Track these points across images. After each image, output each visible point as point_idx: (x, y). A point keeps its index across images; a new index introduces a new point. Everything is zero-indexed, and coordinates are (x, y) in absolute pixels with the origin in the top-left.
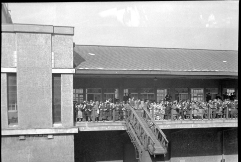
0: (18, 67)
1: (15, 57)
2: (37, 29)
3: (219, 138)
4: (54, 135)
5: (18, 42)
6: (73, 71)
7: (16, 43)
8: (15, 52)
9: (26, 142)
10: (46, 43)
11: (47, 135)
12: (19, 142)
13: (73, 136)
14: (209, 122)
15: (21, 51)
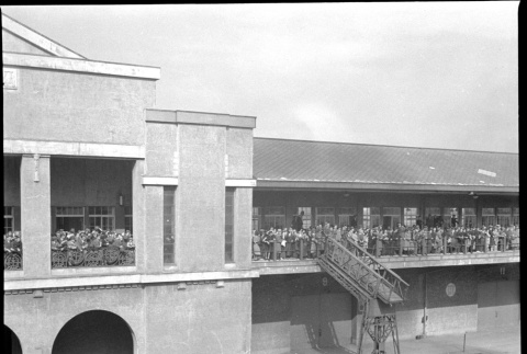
0: (181, 177)
1: (176, 161)
2: (209, 119)
3: (421, 283)
4: (225, 280)
5: (181, 139)
6: (253, 183)
7: (177, 138)
8: (176, 154)
9: (186, 293)
10: (219, 139)
11: (217, 281)
12: (176, 293)
13: (250, 283)
14: (423, 258)
15: (184, 152)
